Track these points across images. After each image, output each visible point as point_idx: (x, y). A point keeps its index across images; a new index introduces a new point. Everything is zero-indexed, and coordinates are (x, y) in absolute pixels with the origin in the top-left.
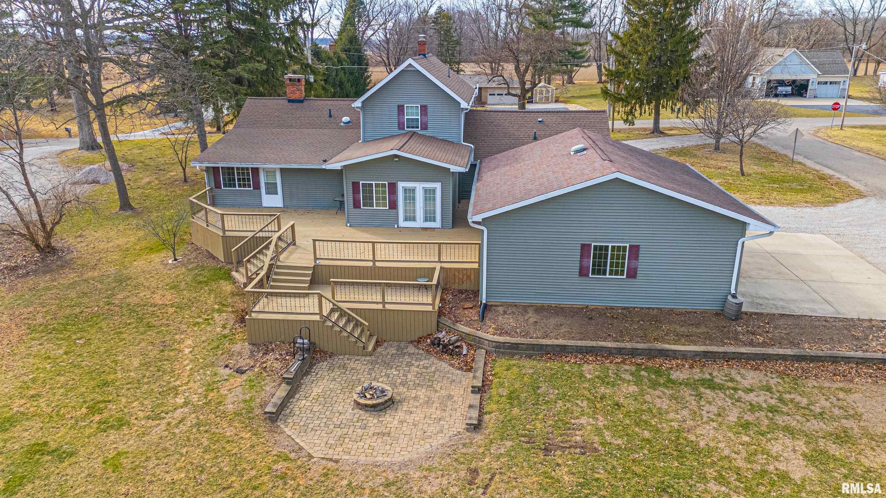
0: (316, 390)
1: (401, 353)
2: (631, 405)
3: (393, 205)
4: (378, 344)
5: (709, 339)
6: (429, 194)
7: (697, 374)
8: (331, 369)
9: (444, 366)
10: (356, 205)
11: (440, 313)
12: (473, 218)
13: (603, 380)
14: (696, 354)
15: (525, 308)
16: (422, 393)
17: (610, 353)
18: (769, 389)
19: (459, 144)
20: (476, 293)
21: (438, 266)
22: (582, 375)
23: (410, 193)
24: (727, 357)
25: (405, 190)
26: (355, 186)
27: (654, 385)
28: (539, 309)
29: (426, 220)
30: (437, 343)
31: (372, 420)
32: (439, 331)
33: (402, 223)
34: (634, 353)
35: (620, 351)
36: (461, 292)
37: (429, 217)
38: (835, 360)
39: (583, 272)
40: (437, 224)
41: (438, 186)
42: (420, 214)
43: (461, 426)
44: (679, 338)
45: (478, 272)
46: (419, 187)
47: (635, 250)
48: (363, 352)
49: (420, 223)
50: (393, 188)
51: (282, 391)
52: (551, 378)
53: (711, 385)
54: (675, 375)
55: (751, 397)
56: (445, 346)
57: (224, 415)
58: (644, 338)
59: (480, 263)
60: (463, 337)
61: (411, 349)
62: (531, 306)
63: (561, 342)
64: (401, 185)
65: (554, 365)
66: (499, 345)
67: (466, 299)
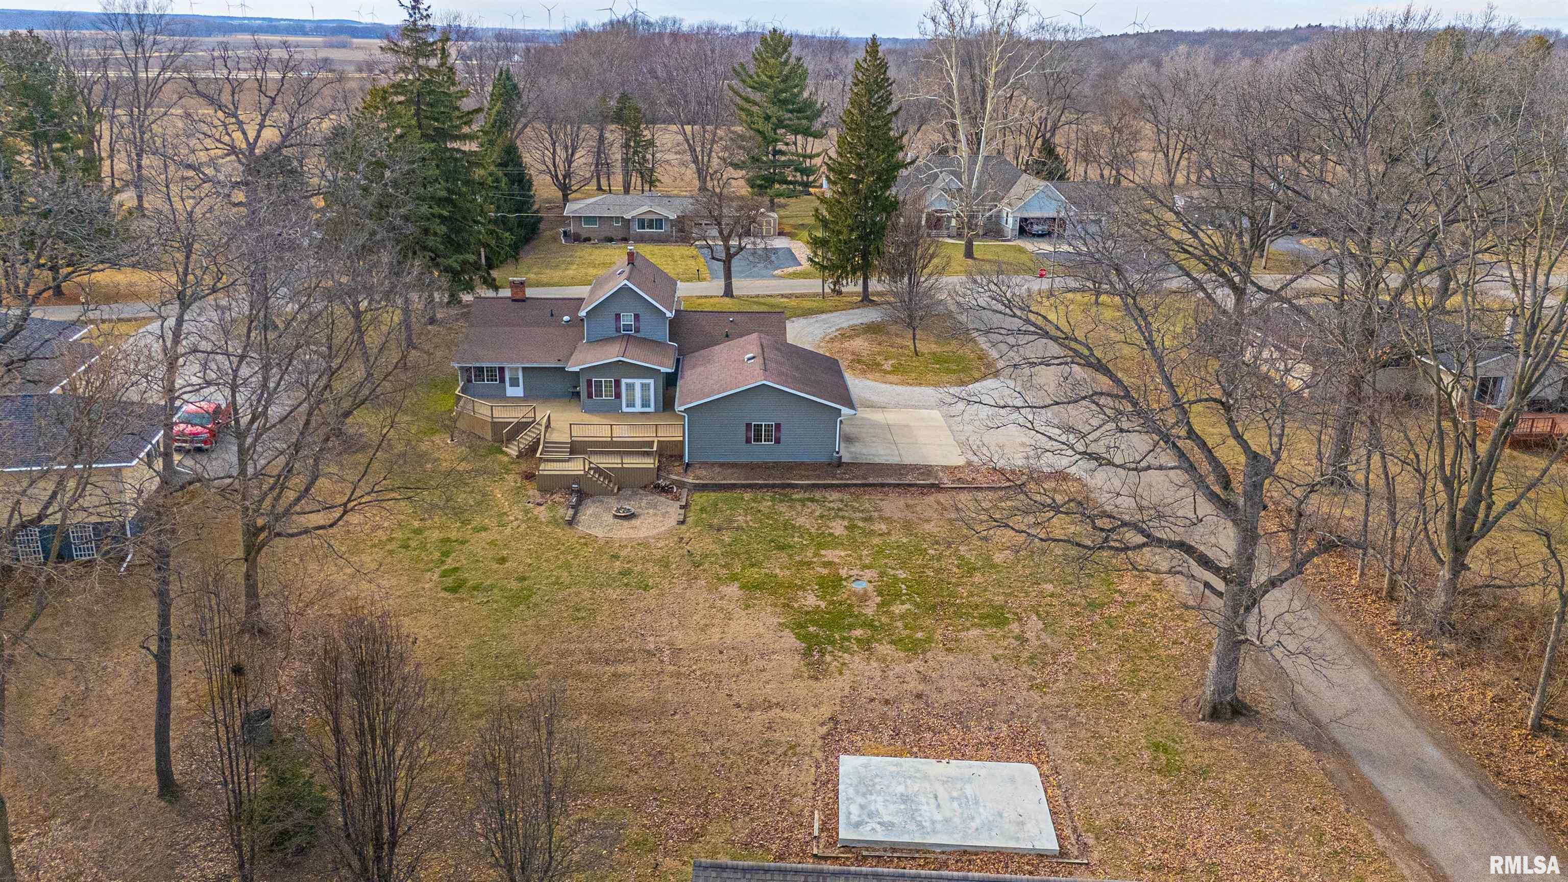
0: (588, 512)
1: (635, 494)
2: (766, 511)
3: (618, 396)
4: (619, 489)
5: (819, 477)
6: (645, 387)
7: (807, 495)
8: (593, 502)
9: (663, 499)
10: (590, 396)
11: (659, 469)
12: (679, 408)
13: (754, 501)
14: (808, 485)
15: (713, 464)
16: (651, 511)
17: (761, 487)
18: (842, 501)
19: (665, 344)
20: (681, 457)
21: (656, 440)
22: (742, 499)
23: (631, 387)
24: (826, 487)
25: (627, 384)
26: (589, 382)
27: (781, 501)
28: (722, 465)
29: (643, 406)
30: (657, 487)
31: (626, 523)
32: (658, 479)
33: (625, 409)
34: (773, 486)
35: (766, 486)
36: (671, 456)
37: (645, 404)
38: (883, 485)
39: (748, 441)
40: (651, 409)
41: (651, 381)
42: (638, 402)
43: (674, 523)
44: (802, 477)
45: (683, 442)
46: (638, 382)
47: (778, 426)
48: (611, 493)
49: (638, 408)
50: (618, 383)
51: (571, 512)
52: (725, 501)
53: (812, 500)
54: (794, 497)
55: (832, 505)
56: (663, 488)
57: (541, 523)
58: (782, 478)
59: (684, 436)
60: (674, 482)
61: (641, 492)
62: (716, 463)
63: (733, 482)
64: (624, 381)
65: (728, 494)
66: (696, 485)
67: (675, 461)
